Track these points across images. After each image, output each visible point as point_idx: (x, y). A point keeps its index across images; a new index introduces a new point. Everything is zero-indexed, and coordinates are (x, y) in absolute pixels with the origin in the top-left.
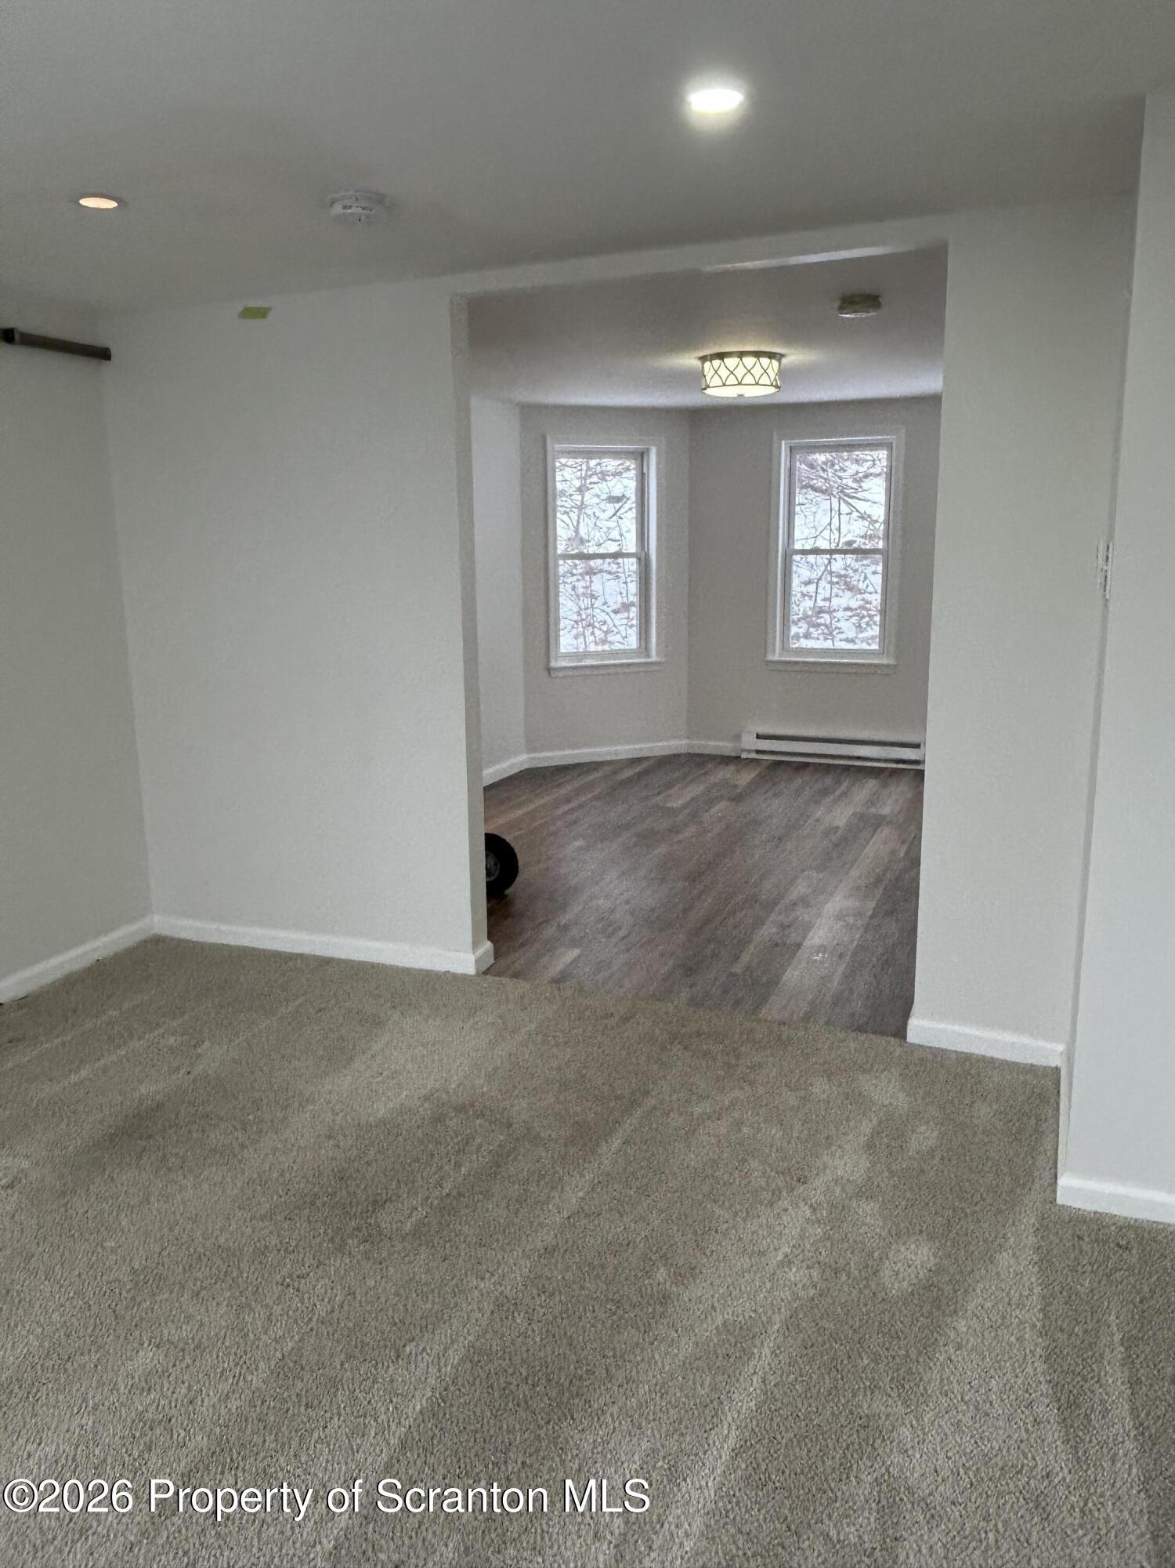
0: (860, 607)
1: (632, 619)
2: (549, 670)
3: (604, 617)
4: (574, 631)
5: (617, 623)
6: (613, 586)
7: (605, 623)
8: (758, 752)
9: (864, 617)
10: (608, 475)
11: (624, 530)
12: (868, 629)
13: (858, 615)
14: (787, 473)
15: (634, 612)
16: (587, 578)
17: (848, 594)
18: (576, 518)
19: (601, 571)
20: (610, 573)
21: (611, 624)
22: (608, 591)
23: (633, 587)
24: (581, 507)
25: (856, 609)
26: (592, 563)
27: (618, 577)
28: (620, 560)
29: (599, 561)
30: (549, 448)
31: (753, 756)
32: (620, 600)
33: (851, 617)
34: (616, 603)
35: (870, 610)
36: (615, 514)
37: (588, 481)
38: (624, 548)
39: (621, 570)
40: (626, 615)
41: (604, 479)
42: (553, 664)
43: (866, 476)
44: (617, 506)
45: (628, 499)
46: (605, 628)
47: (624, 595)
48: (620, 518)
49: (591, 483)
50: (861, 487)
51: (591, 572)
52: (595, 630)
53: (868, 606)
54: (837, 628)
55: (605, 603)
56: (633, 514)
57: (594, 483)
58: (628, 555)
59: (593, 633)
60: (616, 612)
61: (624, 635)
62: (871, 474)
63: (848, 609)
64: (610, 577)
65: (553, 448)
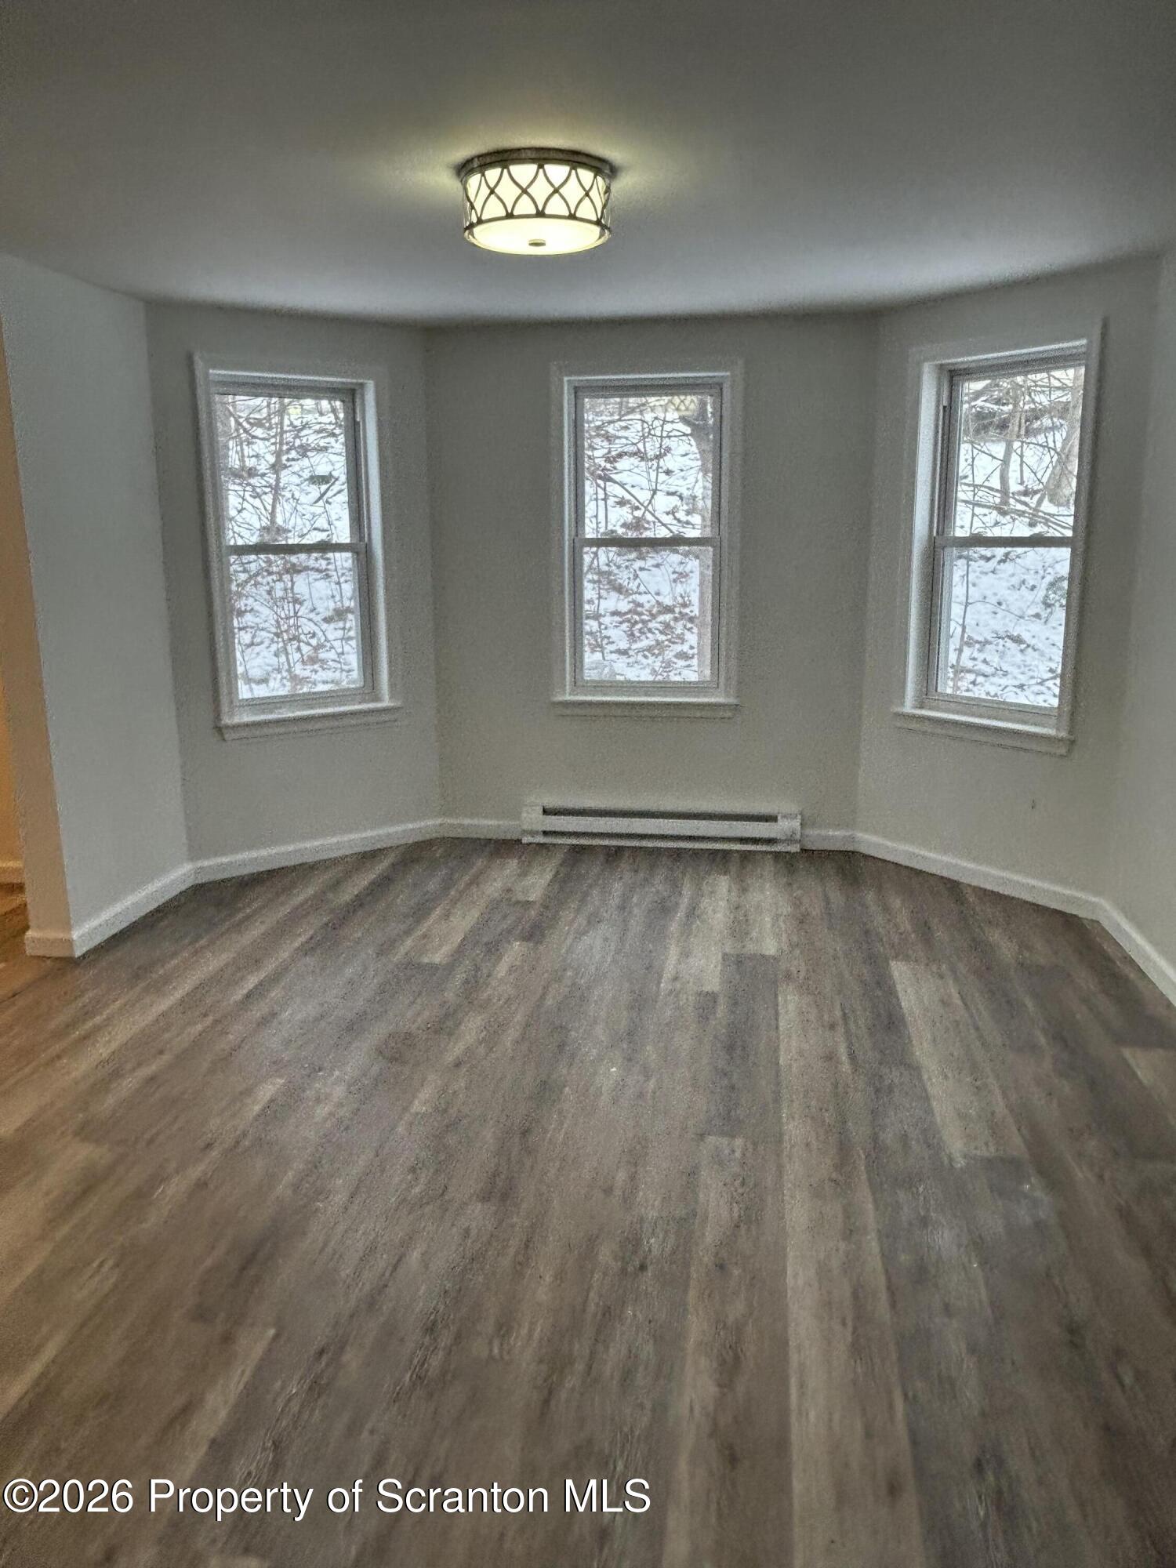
0: (630, 611)
1: (349, 630)
2: (219, 730)
3: (312, 627)
4: (274, 647)
5: (330, 637)
6: (322, 588)
7: (314, 635)
8: (545, 833)
9: (636, 623)
10: (310, 451)
11: (333, 517)
12: (643, 637)
13: (629, 621)
14: (572, 424)
15: (352, 621)
16: (286, 577)
17: (614, 595)
18: (271, 502)
19: (307, 568)
20: (318, 570)
21: (323, 639)
22: (315, 595)
23: (348, 589)
24: (276, 490)
25: (626, 613)
26: (293, 559)
27: (328, 576)
28: (330, 555)
29: (303, 556)
30: (199, 374)
31: (541, 839)
32: (332, 605)
33: (621, 623)
34: (327, 609)
35: (643, 614)
36: (320, 498)
37: (284, 458)
38: (335, 537)
39: (331, 567)
40: (341, 624)
41: (304, 455)
42: (226, 720)
43: (620, 455)
44: (324, 487)
45: (337, 479)
46: (314, 642)
47: (338, 598)
48: (327, 502)
49: (288, 460)
50: (615, 468)
51: (294, 570)
52: (301, 644)
53: (639, 609)
54: (606, 637)
55: (313, 610)
56: (344, 497)
57: (293, 460)
58: (339, 547)
59: (299, 649)
60: (327, 620)
61: (340, 650)
62: (626, 453)
63: (615, 613)
64: (318, 576)
65: (207, 375)
